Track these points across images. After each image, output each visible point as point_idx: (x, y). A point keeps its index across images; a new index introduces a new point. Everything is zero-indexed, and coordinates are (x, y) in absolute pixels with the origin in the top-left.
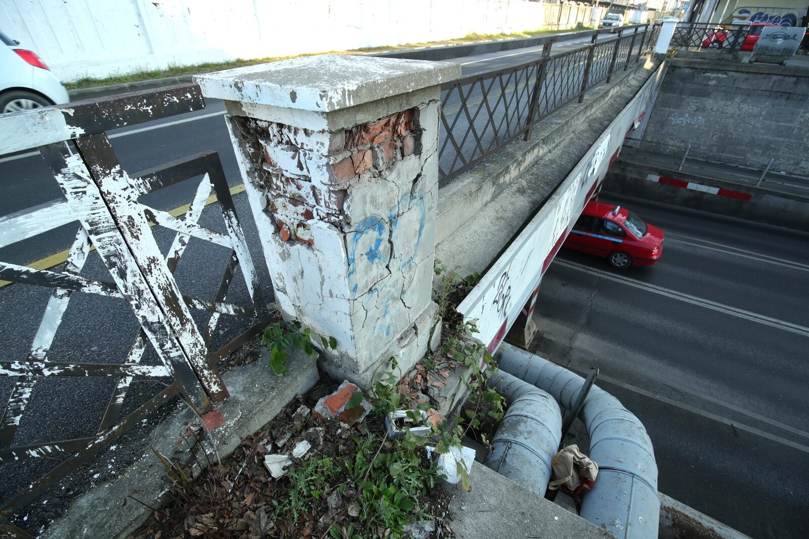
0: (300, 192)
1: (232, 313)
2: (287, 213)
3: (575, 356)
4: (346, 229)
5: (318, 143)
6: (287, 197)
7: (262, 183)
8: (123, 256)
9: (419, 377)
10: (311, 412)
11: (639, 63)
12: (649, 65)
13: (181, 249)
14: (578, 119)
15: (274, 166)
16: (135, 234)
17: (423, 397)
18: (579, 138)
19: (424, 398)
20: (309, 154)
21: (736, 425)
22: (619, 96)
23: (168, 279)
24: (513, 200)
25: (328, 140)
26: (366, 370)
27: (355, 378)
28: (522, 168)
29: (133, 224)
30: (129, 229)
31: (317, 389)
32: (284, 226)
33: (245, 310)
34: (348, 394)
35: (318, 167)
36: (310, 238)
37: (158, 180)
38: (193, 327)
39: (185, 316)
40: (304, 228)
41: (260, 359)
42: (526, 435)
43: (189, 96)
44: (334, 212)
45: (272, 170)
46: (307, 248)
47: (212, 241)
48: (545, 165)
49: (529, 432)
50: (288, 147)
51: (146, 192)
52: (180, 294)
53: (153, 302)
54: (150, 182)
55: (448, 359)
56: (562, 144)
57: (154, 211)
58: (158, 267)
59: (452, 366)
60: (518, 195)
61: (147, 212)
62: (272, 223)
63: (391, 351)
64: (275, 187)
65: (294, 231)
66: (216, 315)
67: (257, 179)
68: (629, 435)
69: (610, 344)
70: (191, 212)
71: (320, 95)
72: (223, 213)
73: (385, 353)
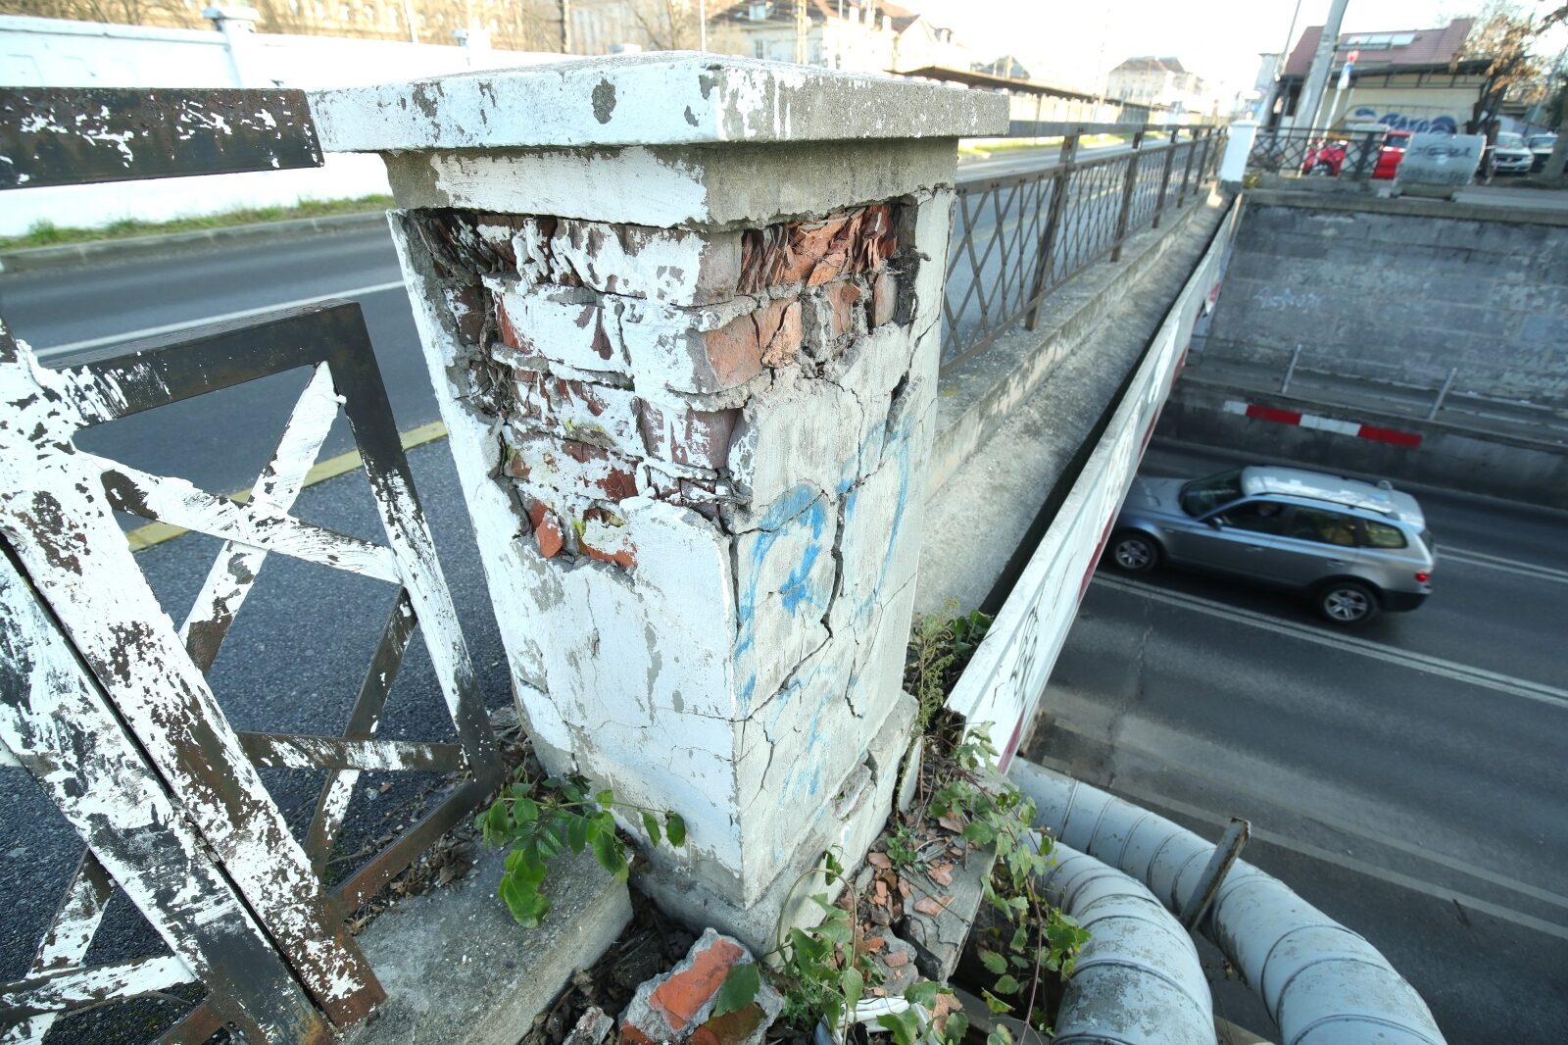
0: (597, 420)
1: (396, 765)
2: (556, 480)
3: (1122, 763)
4: (737, 524)
5: (661, 270)
6: (559, 437)
7: (488, 399)
8: (15, 627)
9: (881, 887)
10: (615, 1027)
11: (1201, 197)
12: (1215, 200)
13: (237, 592)
14: (1115, 290)
15: (523, 351)
16: (64, 554)
17: (899, 949)
18: (1121, 328)
19: (902, 951)
20: (633, 307)
21: (1464, 900)
22: (1178, 253)
23: (187, 690)
24: (1020, 448)
25: (697, 258)
26: (763, 897)
27: (735, 920)
28: (1028, 384)
29: (57, 523)
30: (40, 536)
31: (627, 950)
32: (547, 515)
33: (433, 752)
34: (718, 968)
35: (662, 342)
36: (622, 548)
37: (152, 377)
38: (274, 822)
39: (247, 795)
40: (604, 520)
41: (473, 873)
42: (1144, 1020)
43: (269, 120)
44: (699, 476)
45: (519, 360)
46: (615, 578)
47: (338, 565)
48: (1068, 379)
49: (1152, 1014)
50: (567, 292)
51: (106, 415)
52: (228, 729)
53: (133, 765)
54: (122, 382)
55: (943, 832)
56: (1094, 339)
57: (140, 479)
58: (150, 656)
59: (954, 851)
60: (1026, 438)
61: (110, 479)
62: (513, 509)
63: (819, 834)
64: (523, 410)
65: (576, 530)
66: (349, 778)
67: (475, 389)
68: (1389, 1008)
69: (1189, 738)
70: (271, 480)
71: (702, 79)
72: (374, 481)
73: (805, 842)
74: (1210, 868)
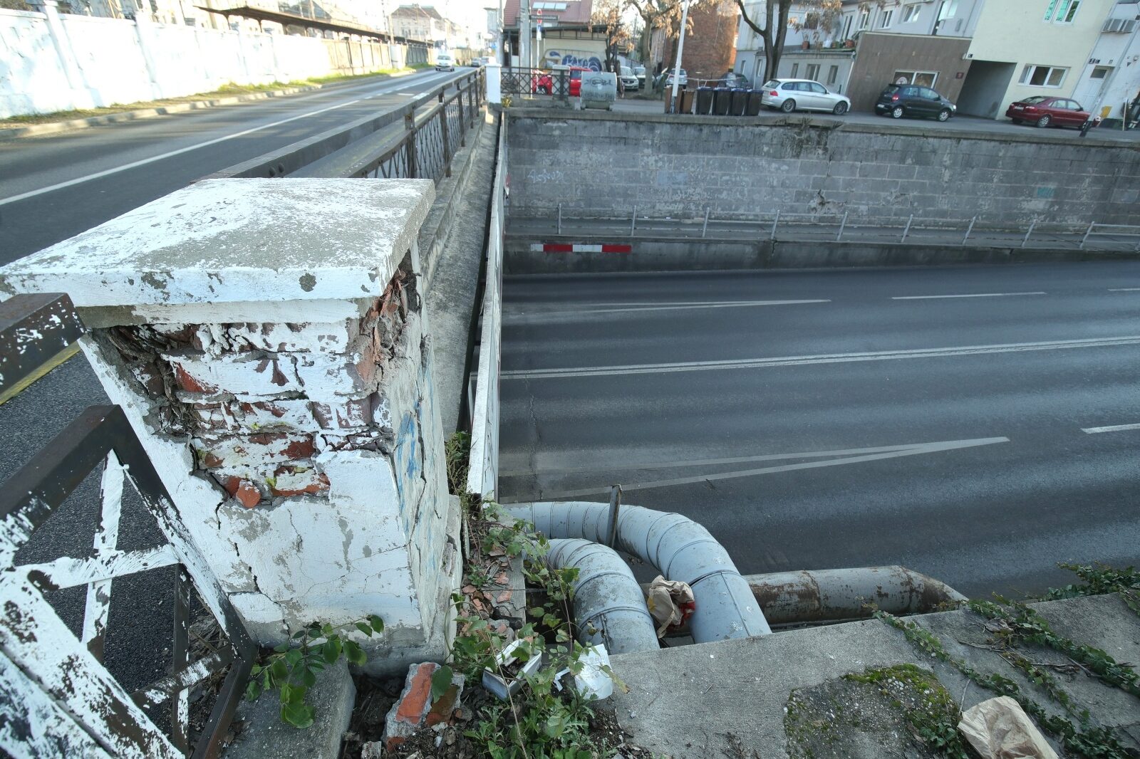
0: (282, 420)
1: (206, 673)
2: (247, 460)
3: (543, 482)
4: (390, 448)
5: (321, 338)
6: (244, 435)
7: (178, 427)
8: (14, 692)
9: (477, 601)
10: (383, 745)
11: (481, 116)
12: (490, 118)
13: (104, 612)
14: (456, 198)
15: (208, 392)
16: (26, 634)
17: (500, 624)
18: (467, 222)
19: (501, 625)
20: (304, 358)
21: (711, 478)
22: (480, 161)
23: (102, 683)
24: (439, 320)
26: (432, 633)
27: (423, 652)
28: (429, 277)
29: (19, 615)
30: (13, 629)
31: (365, 708)
32: (242, 483)
33: (220, 656)
34: (425, 681)
35: (329, 373)
36: (310, 483)
37: (39, 503)
38: (162, 741)
39: (145, 731)
40: (290, 472)
41: (247, 725)
42: (611, 595)
43: (56, 319)
44: (360, 431)
45: (207, 399)
46: (311, 502)
47: (149, 568)
48: (449, 265)
49: (613, 591)
50: (247, 356)
51: (26, 539)
52: (127, 696)
53: (88, 744)
54: (27, 514)
55: (493, 559)
56: (454, 234)
57: (44, 568)
58: (80, 673)
59: (503, 565)
60: (441, 313)
61: (34, 576)
62: (214, 488)
63: (443, 588)
64: (208, 426)
65: (270, 484)
66: (184, 695)
67: (165, 424)
68: (694, 537)
69: (573, 452)
70: (103, 534)
71: (370, 275)
72: (153, 508)
73: (439, 596)
74: (610, 515)
